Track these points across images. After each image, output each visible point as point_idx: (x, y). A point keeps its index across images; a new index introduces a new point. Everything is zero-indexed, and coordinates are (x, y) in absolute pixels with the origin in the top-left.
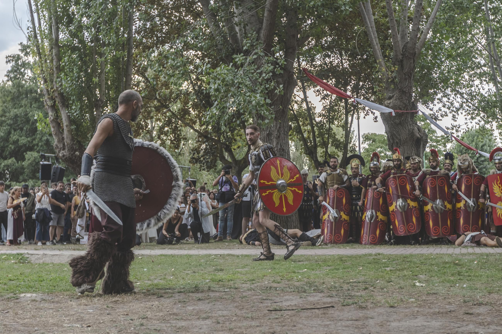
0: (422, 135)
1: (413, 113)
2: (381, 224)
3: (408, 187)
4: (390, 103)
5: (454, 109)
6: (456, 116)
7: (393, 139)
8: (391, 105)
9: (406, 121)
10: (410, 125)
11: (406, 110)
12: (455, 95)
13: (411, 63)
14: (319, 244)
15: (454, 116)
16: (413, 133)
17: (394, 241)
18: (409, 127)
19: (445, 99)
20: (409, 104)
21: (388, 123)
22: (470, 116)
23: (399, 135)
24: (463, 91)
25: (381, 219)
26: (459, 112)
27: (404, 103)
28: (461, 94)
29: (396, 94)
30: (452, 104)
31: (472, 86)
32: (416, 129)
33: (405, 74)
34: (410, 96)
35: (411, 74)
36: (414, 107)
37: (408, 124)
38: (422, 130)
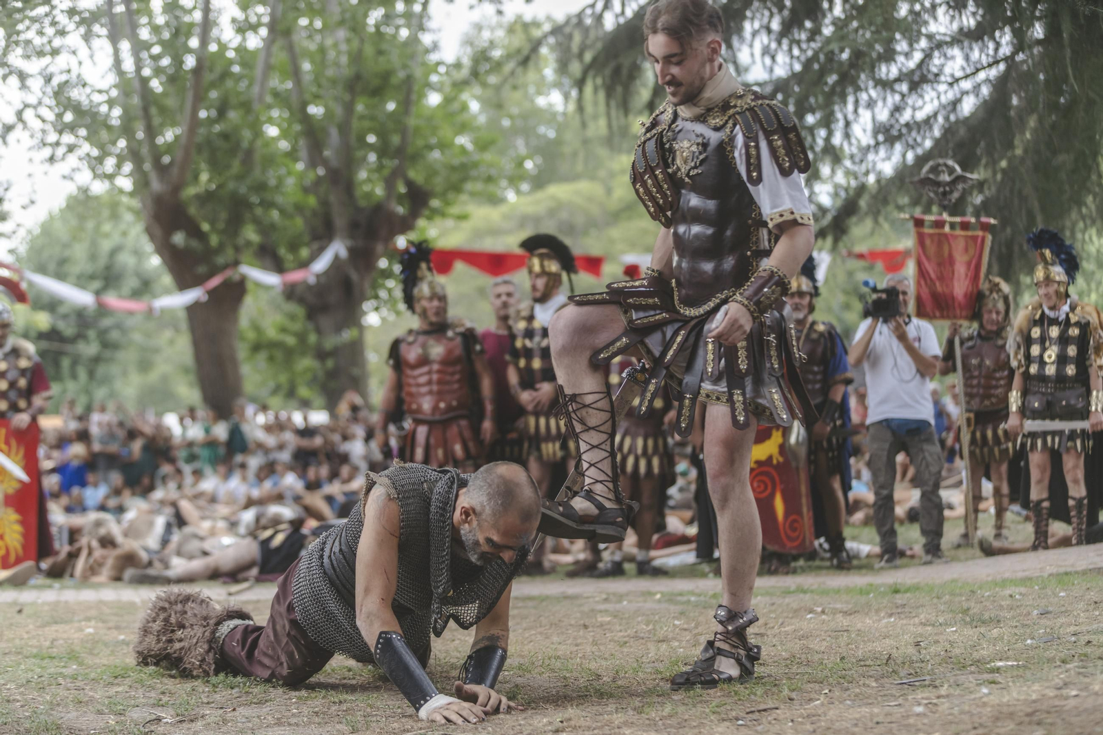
22: (47, 152)
24: (33, 67)
28: (22, 76)
31: (55, 52)
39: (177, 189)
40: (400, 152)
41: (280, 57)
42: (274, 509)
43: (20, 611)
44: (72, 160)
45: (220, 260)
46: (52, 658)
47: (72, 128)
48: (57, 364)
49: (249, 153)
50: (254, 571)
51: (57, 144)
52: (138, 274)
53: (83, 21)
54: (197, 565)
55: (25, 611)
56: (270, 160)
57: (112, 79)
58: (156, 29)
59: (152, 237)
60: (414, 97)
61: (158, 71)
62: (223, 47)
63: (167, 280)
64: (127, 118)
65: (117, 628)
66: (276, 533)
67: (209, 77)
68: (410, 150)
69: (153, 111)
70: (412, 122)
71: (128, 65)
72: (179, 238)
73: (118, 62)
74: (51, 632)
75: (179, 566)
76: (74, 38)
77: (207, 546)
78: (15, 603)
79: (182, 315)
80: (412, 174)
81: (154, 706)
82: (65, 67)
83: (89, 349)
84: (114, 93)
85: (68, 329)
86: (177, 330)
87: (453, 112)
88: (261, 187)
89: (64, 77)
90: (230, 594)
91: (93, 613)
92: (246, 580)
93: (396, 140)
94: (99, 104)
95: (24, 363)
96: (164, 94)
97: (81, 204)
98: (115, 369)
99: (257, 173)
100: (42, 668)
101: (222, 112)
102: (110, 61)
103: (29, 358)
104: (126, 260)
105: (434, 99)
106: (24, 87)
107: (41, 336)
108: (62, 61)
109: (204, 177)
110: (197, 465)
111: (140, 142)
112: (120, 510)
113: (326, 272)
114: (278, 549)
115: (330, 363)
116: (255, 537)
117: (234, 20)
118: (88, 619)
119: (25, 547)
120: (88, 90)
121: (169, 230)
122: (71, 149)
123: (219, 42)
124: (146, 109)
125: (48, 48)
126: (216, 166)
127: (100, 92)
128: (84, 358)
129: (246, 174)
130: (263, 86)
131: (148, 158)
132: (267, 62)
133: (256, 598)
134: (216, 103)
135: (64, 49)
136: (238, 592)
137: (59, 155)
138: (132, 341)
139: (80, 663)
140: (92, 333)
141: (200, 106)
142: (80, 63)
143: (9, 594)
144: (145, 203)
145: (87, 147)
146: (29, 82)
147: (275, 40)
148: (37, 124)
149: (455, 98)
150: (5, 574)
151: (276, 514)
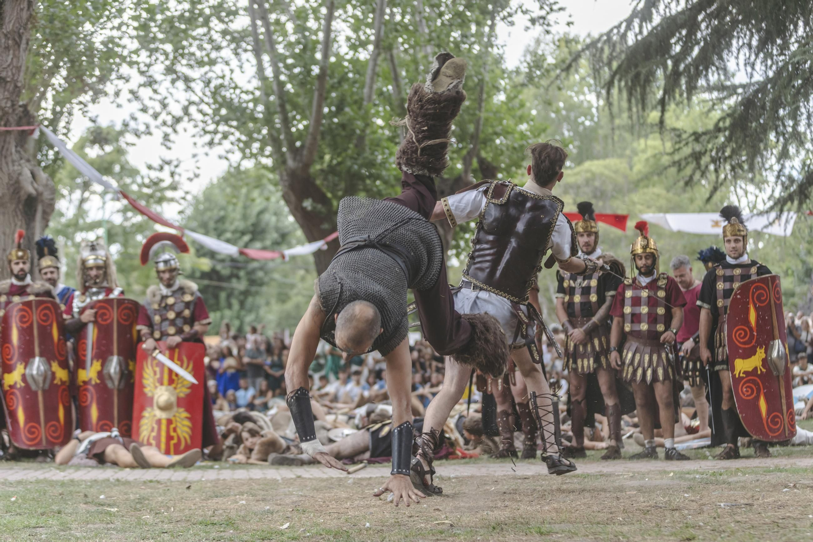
0: (41, 189)
1: (23, 131)
5: (169, 119)
6: (173, 137)
9: (4, 152)
10: (13, 161)
11: (5, 125)
12: (173, 82)
15: (166, 137)
16: (18, 182)
18: (11, 168)
19: (145, 93)
20: (14, 110)
22: (207, 138)
24: (196, 73)
26: (179, 127)
28: (187, 80)
30: (165, 106)
31: (212, 63)
32: (27, 173)
33: (6, 35)
34: (17, 91)
35: (20, 36)
36: (27, 117)
37: (9, 159)
38: (43, 176)
39: (307, 166)
40: (474, 137)
41: (383, 66)
42: (381, 407)
43: (189, 488)
44: (227, 144)
46: (213, 524)
47: (226, 120)
48: (216, 297)
49: (361, 138)
50: (367, 455)
51: (215, 132)
52: (277, 229)
53: (233, 40)
55: (192, 488)
56: (377, 144)
57: (256, 83)
58: (290, 45)
59: (288, 202)
60: (485, 96)
61: (292, 78)
62: (340, 59)
63: (299, 233)
64: (269, 113)
65: (264, 500)
66: (384, 425)
67: (330, 82)
68: (482, 136)
69: (288, 107)
70: (483, 115)
71: (269, 72)
72: (308, 204)
73: (260, 69)
74: (212, 503)
76: (226, 53)
77: (332, 435)
78: (184, 481)
79: (311, 259)
80: (483, 154)
82: (220, 74)
83: (240, 285)
84: (258, 93)
85: (225, 272)
86: (307, 271)
87: (514, 107)
88: (371, 164)
89: (220, 81)
90: (349, 473)
91: (245, 488)
92: (361, 462)
93: (471, 128)
94: (247, 102)
95: (188, 298)
96: (297, 95)
97: (235, 176)
98: (260, 300)
99: (367, 154)
100: (206, 532)
101: (340, 109)
102: (255, 69)
103: (192, 294)
104: (270, 219)
106: (189, 88)
107: (204, 275)
108: (218, 68)
109: (327, 157)
110: (323, 373)
111: (278, 131)
112: (265, 407)
114: (386, 438)
116: (368, 429)
117: (348, 39)
118: (242, 494)
119: (192, 437)
120: (238, 91)
121: (300, 198)
122: (225, 136)
123: (337, 55)
124: (282, 106)
125: (206, 59)
126: (336, 148)
127: (247, 92)
128: (236, 293)
129: (359, 155)
130: (371, 88)
131: (285, 143)
132: (373, 70)
133: (368, 476)
134: (336, 102)
135: (220, 60)
136: (355, 471)
137: (216, 140)
138: (273, 280)
139: (236, 529)
140: (242, 273)
141: (324, 104)
142: (232, 71)
143: (180, 475)
144: (281, 176)
145: (237, 134)
146: (193, 85)
147: (379, 54)
148: (199, 117)
149: (516, 97)
150: (176, 458)
151: (382, 410)
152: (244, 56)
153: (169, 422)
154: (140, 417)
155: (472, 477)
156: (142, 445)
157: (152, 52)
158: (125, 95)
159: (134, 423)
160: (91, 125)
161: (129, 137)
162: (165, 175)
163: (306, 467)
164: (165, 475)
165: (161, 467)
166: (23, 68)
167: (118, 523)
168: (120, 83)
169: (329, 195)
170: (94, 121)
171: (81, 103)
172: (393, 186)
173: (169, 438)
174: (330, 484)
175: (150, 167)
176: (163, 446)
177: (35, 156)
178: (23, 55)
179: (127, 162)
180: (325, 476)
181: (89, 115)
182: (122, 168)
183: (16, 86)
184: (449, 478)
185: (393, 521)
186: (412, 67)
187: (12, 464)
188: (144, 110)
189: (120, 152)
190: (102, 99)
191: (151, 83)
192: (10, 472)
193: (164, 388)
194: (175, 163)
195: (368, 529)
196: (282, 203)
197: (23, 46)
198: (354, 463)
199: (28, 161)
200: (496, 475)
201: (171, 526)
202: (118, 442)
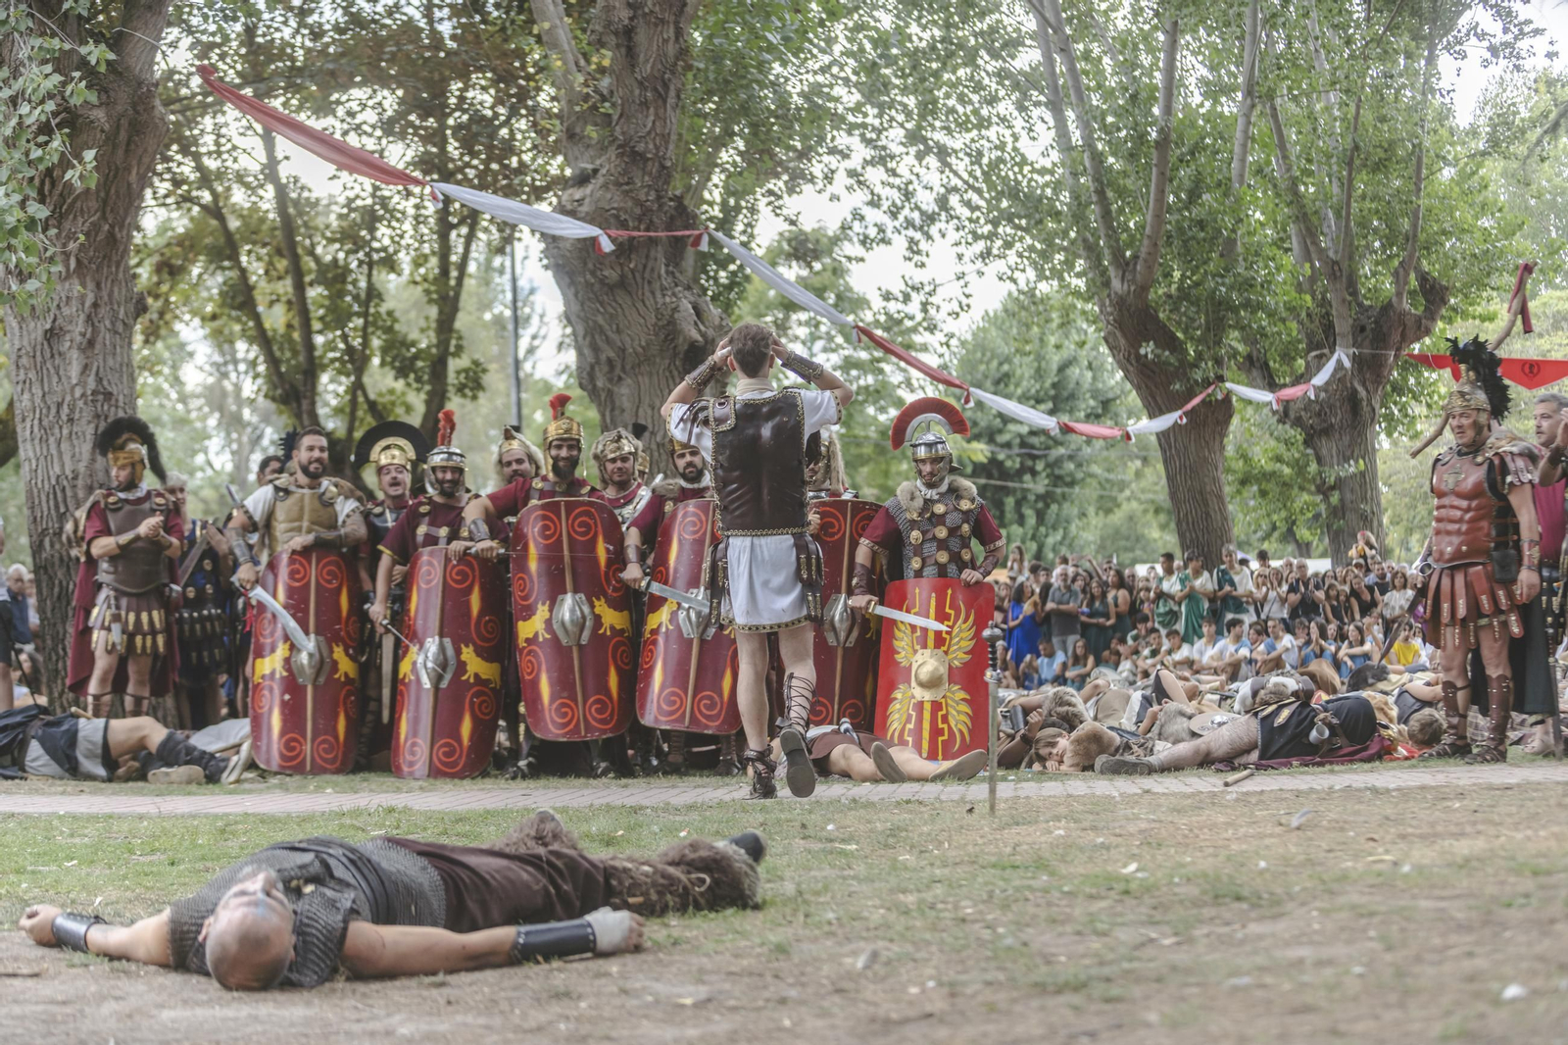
0: (711, 333)
1: (676, 238)
2: (477, 694)
3: (602, 551)
4: (580, 202)
5: (916, 215)
6: (924, 245)
7: (595, 349)
8: (585, 209)
9: (647, 275)
10: (663, 289)
11: (647, 230)
12: (920, 157)
13: (665, 41)
14: (232, 778)
15: (913, 247)
16: (672, 322)
17: (529, 765)
18: (660, 300)
19: (875, 175)
20: (661, 206)
21: (572, 283)
22: (980, 246)
23: (618, 331)
24: (957, 142)
25: (476, 675)
26: (934, 230)
27: (639, 203)
28: (943, 153)
29: (608, 163)
30: (908, 195)
31: (983, 123)
32: (686, 306)
33: (641, 83)
34: (665, 174)
35: (666, 86)
36: (683, 215)
37: (657, 286)
38: (714, 311)
39: (1144, 289)
40: (1410, 238)
41: (1261, 127)
42: (1274, 679)
43: (971, 810)
44: (1012, 257)
45: (1198, 375)
46: (1015, 867)
47: (1009, 217)
48: (999, 505)
49: (1231, 243)
50: (1254, 756)
51: (991, 236)
52: (1095, 393)
53: (1016, 86)
54: (1185, 748)
55: (976, 810)
56: (1255, 252)
57: (1056, 155)
58: (1108, 95)
59: (1113, 348)
60: (1425, 172)
61: (1115, 148)
62: (1191, 113)
63: (1133, 398)
64: (1079, 205)
65: (1094, 828)
66: (1279, 709)
67: (1175, 153)
68: (1422, 237)
69: (1110, 194)
70: (1423, 202)
71: (1076, 137)
72: (1148, 349)
73: (1062, 133)
74: (1012, 834)
75: (1163, 750)
76: (1005, 107)
77: (1195, 724)
78: (963, 801)
79: (1154, 443)
80: (1425, 265)
81: (1143, 924)
82: (997, 142)
83: (1039, 486)
84: (1059, 172)
85: (1012, 465)
86: (1145, 460)
87: (1470, 189)
88: (1248, 284)
89: (997, 154)
90: (1227, 784)
91: (1062, 810)
92: (1245, 767)
94: (1043, 187)
95: (966, 505)
96: (1125, 174)
97: (1024, 310)
98: (1070, 510)
99: (1241, 268)
100: (1005, 880)
101: (1194, 195)
102: (1053, 134)
104: (1081, 375)
105: (1447, 173)
106: (946, 166)
107: (979, 470)
108: (993, 133)
109: (1177, 274)
110: (1175, 626)
111: (1094, 233)
113: (1325, 387)
114: (1283, 727)
115: (1335, 498)
116: (1256, 714)
117: (1202, 81)
118: (1058, 818)
120: (1027, 169)
121: (1135, 342)
122: (1008, 245)
123: (1186, 108)
124: (1101, 193)
125: (973, 119)
126: (1186, 256)
127: (1043, 171)
128: (1032, 498)
129: (1227, 270)
130: (1243, 160)
131: (1106, 251)
132: (1246, 132)
133: (1258, 789)
134: (1187, 184)
135: (995, 119)
136: (1237, 782)
137: (995, 251)
138: (1092, 475)
139: (1052, 874)
140: (1040, 466)
141: (1168, 189)
142: (1015, 137)
143: (954, 790)
144: (1102, 306)
145: (1029, 240)
146: (953, 160)
147: (1253, 106)
148: (965, 213)
149: (1474, 173)
150: (946, 765)
151: (1276, 685)
152: (1036, 112)
153: (936, 706)
154: (889, 701)
155: (1423, 788)
156: (891, 744)
157: (882, 108)
158: (841, 180)
159: (878, 710)
160: (786, 227)
161: (851, 249)
162: (914, 308)
163: (1155, 776)
164: (930, 790)
165: (922, 779)
166: (674, 137)
167: (860, 868)
168: (833, 161)
169: (1180, 335)
170: (793, 223)
171: (771, 193)
172: (1283, 320)
173: (936, 732)
174: (1199, 802)
175: (887, 297)
176: (925, 745)
177: (697, 280)
178: (673, 116)
179: (850, 289)
180: (1189, 790)
181: (785, 211)
182: (839, 297)
183: (663, 167)
184: (1388, 791)
185: (1302, 857)
186: (1307, 127)
187: (674, 779)
188: (875, 202)
189: (838, 271)
190: (807, 188)
191: (883, 159)
192: (676, 791)
193: (927, 652)
194: (927, 289)
195: (1262, 872)
196: (1104, 349)
197: (671, 101)
198: (1234, 769)
199: (689, 288)
200: (1461, 783)
201: (946, 871)
202: (852, 741)
